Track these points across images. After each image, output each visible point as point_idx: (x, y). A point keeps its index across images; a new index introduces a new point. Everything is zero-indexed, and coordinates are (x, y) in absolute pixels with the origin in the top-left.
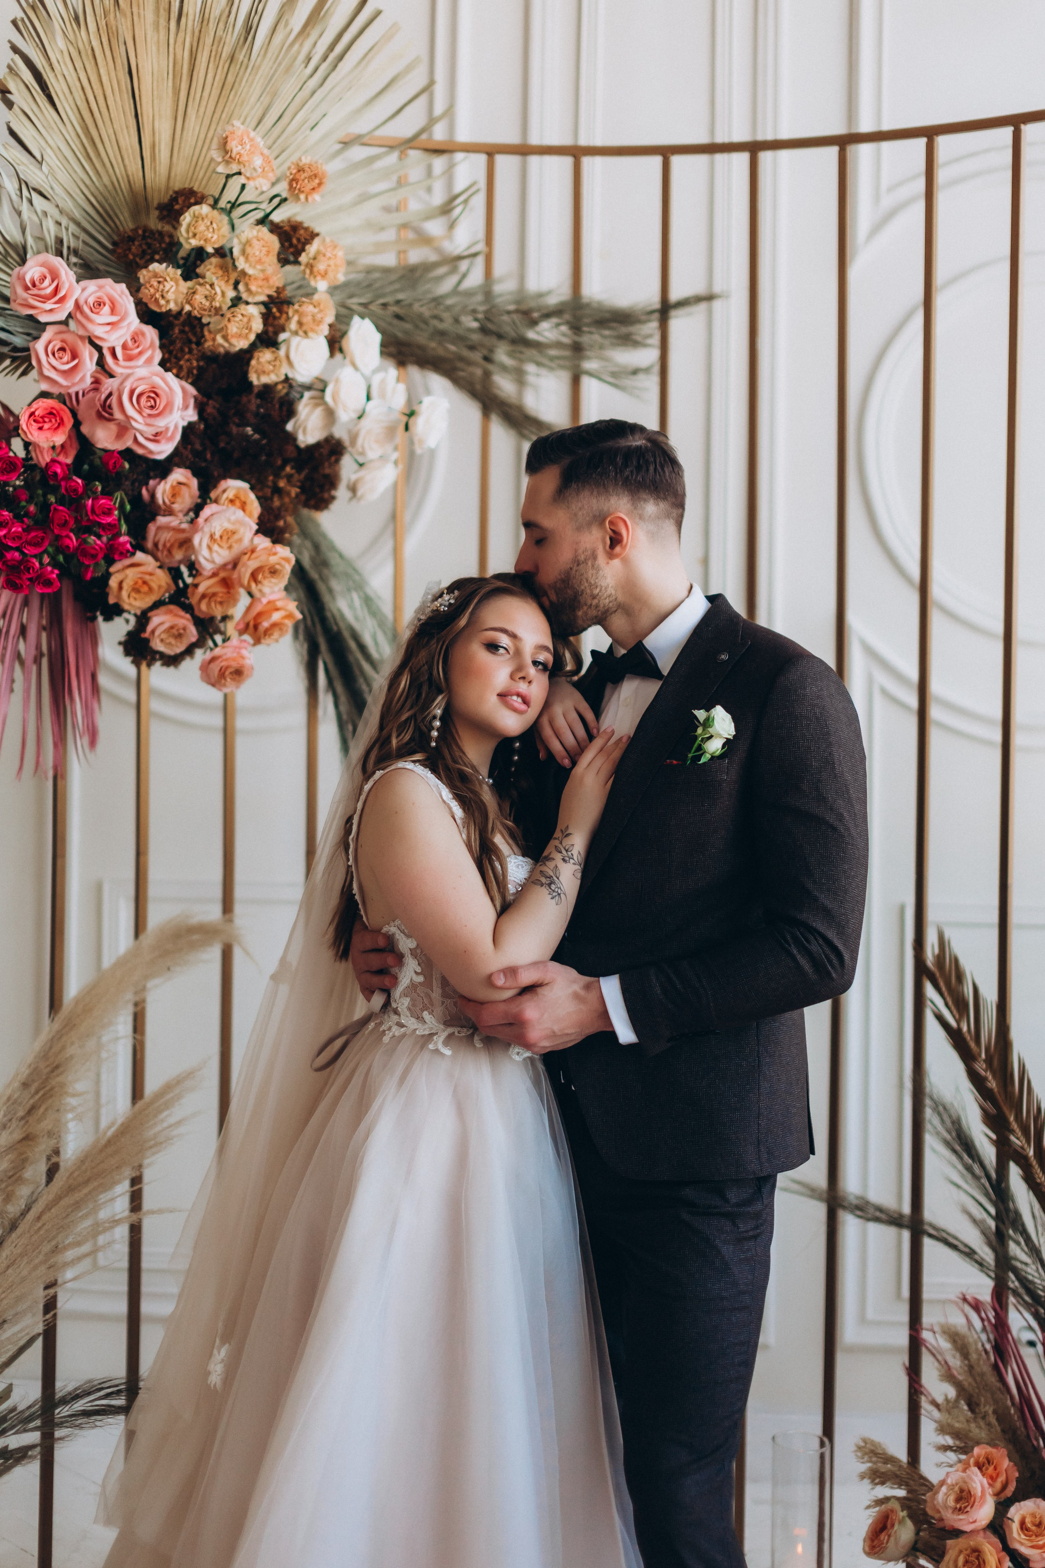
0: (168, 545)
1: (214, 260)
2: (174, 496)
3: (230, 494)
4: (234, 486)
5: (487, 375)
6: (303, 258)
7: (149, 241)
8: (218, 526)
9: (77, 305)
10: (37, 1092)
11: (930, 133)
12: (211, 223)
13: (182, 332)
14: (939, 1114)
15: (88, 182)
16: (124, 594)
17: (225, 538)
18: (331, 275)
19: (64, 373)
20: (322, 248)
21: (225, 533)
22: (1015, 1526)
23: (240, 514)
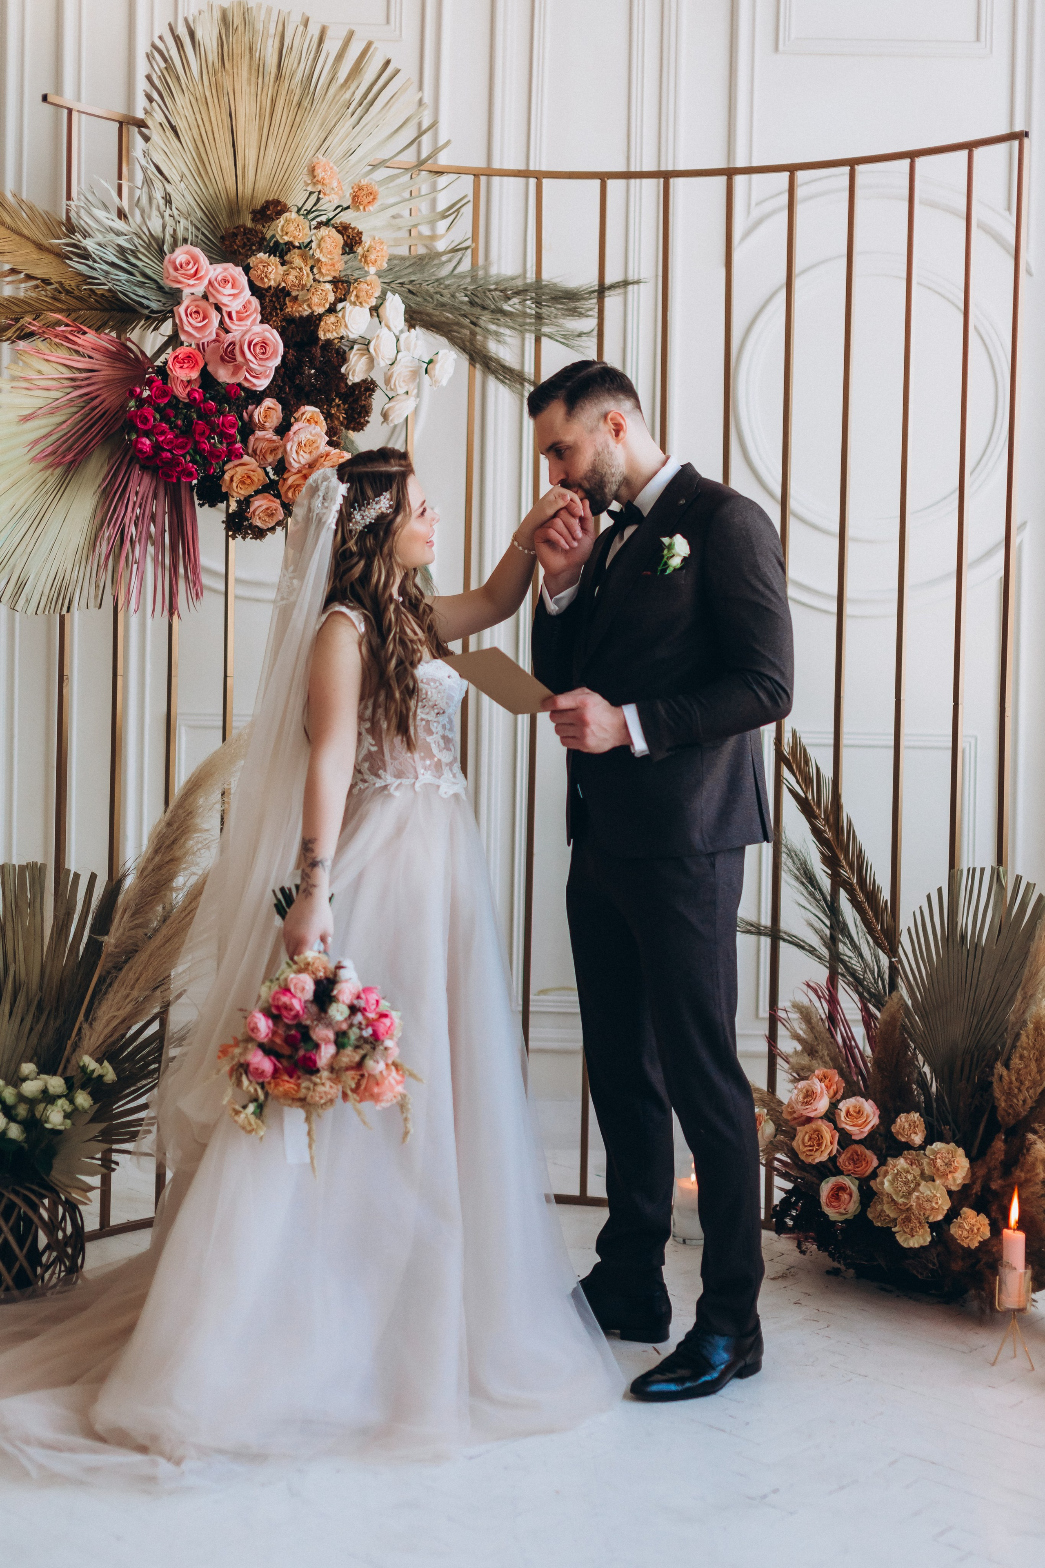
0: (264, 451)
1: (296, 251)
2: (266, 417)
3: (307, 416)
4: (310, 410)
5: (474, 334)
6: (360, 250)
7: (249, 236)
8: (303, 437)
9: (210, 283)
10: (178, 829)
11: (792, 169)
12: (298, 225)
13: (271, 301)
14: (791, 857)
15: (199, 192)
16: (234, 485)
17: (307, 446)
18: (379, 262)
19: (195, 328)
20: (372, 243)
21: (307, 442)
22: (843, 1114)
23: (318, 429)
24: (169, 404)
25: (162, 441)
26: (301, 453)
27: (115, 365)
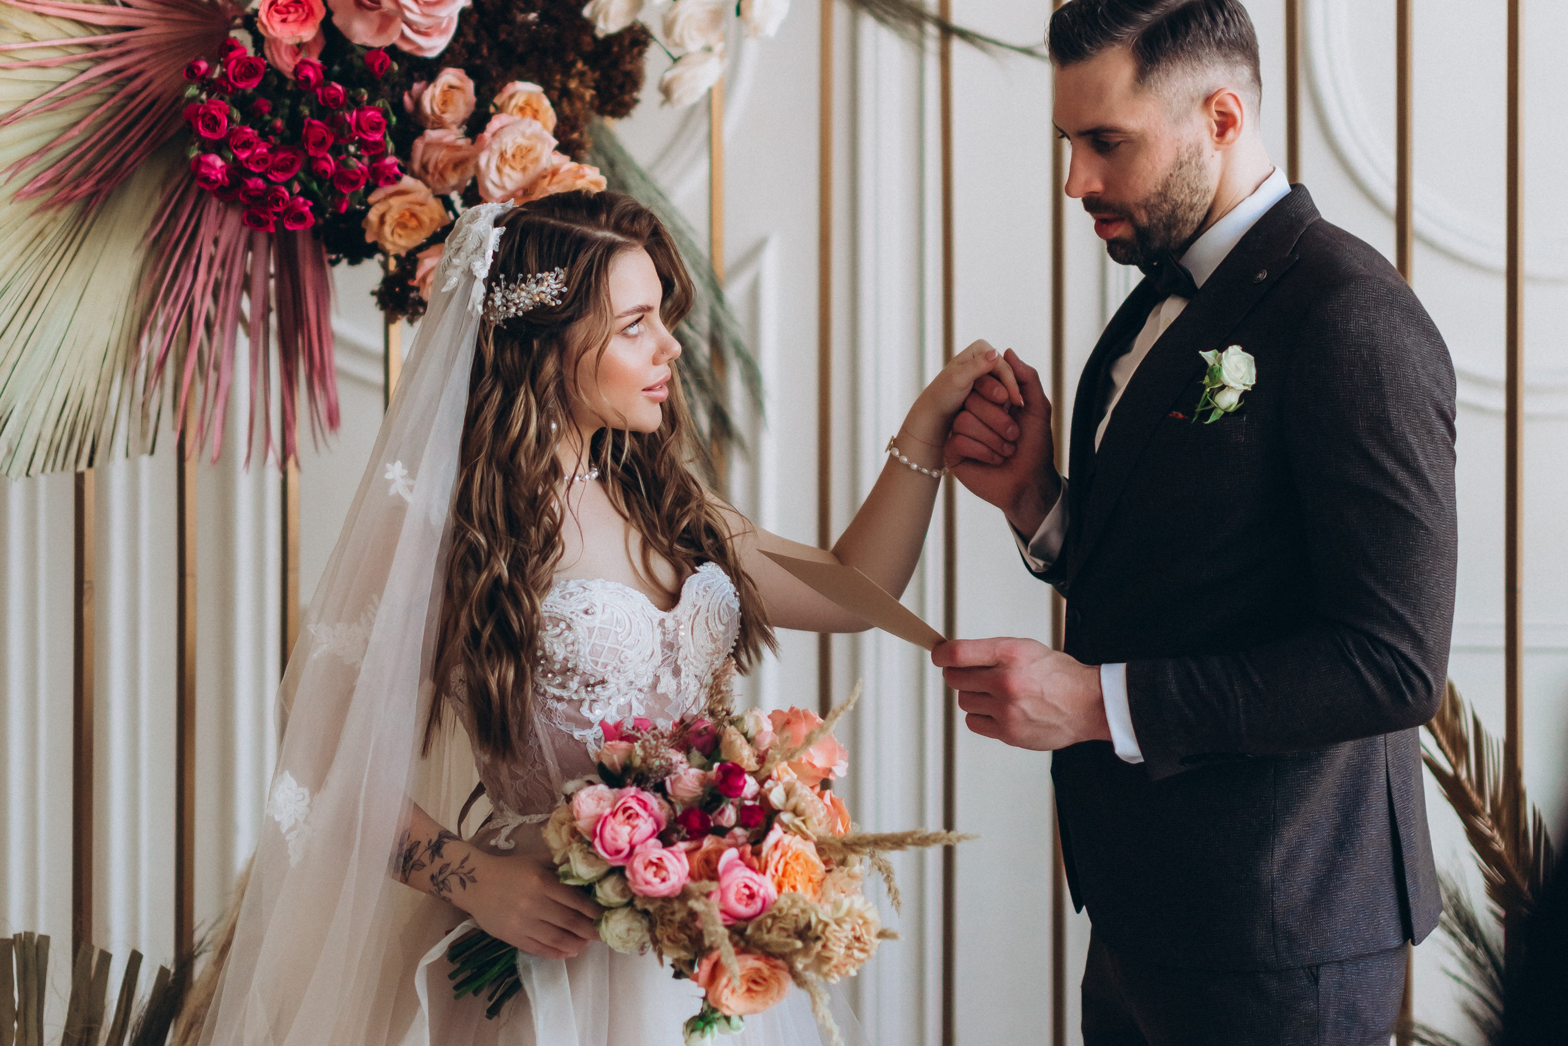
0: (441, 166)
2: (445, 103)
3: (519, 100)
4: (524, 90)
8: (510, 142)
16: (387, 229)
17: (518, 157)
21: (518, 152)
23: (537, 126)
24: (260, 89)
25: (247, 160)
26: (507, 170)
27: (168, 16)
